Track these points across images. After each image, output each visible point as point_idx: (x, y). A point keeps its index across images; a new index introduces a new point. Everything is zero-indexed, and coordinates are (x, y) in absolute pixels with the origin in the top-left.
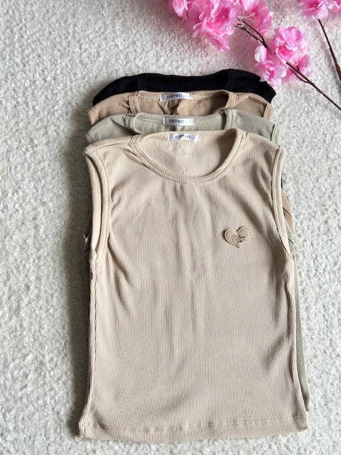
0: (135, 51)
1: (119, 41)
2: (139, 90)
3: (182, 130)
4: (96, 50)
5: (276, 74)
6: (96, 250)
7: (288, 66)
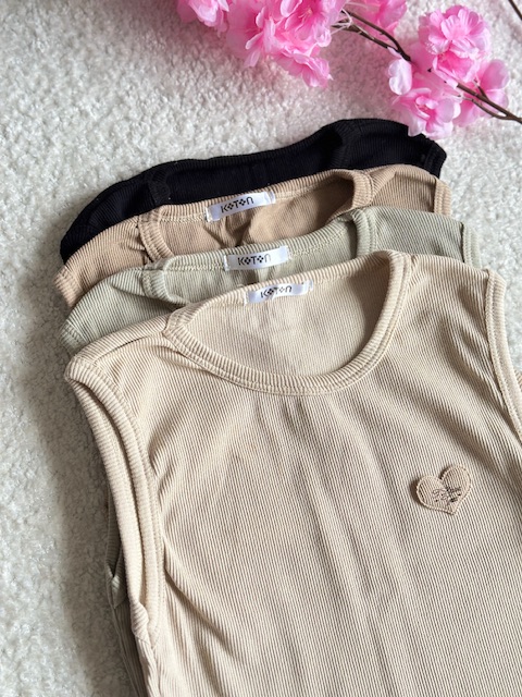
0: (127, 118)
1: (86, 103)
2: (157, 206)
3: (269, 278)
4: (40, 133)
5: (440, 113)
6: (144, 600)
7: (462, 93)
